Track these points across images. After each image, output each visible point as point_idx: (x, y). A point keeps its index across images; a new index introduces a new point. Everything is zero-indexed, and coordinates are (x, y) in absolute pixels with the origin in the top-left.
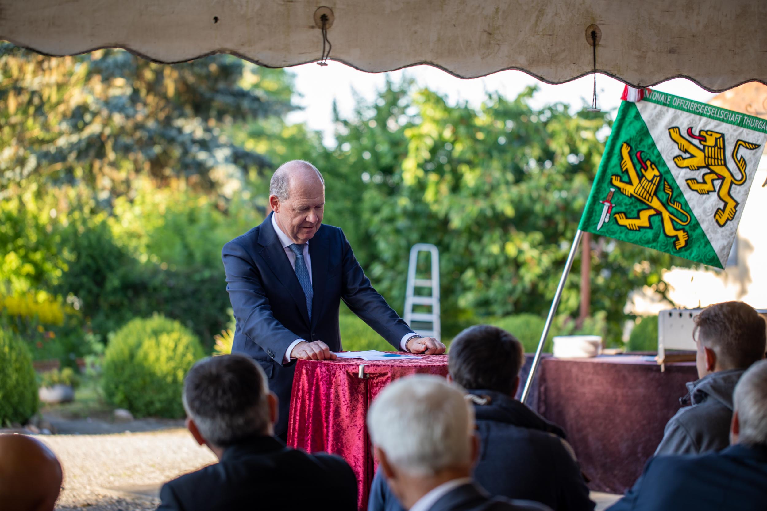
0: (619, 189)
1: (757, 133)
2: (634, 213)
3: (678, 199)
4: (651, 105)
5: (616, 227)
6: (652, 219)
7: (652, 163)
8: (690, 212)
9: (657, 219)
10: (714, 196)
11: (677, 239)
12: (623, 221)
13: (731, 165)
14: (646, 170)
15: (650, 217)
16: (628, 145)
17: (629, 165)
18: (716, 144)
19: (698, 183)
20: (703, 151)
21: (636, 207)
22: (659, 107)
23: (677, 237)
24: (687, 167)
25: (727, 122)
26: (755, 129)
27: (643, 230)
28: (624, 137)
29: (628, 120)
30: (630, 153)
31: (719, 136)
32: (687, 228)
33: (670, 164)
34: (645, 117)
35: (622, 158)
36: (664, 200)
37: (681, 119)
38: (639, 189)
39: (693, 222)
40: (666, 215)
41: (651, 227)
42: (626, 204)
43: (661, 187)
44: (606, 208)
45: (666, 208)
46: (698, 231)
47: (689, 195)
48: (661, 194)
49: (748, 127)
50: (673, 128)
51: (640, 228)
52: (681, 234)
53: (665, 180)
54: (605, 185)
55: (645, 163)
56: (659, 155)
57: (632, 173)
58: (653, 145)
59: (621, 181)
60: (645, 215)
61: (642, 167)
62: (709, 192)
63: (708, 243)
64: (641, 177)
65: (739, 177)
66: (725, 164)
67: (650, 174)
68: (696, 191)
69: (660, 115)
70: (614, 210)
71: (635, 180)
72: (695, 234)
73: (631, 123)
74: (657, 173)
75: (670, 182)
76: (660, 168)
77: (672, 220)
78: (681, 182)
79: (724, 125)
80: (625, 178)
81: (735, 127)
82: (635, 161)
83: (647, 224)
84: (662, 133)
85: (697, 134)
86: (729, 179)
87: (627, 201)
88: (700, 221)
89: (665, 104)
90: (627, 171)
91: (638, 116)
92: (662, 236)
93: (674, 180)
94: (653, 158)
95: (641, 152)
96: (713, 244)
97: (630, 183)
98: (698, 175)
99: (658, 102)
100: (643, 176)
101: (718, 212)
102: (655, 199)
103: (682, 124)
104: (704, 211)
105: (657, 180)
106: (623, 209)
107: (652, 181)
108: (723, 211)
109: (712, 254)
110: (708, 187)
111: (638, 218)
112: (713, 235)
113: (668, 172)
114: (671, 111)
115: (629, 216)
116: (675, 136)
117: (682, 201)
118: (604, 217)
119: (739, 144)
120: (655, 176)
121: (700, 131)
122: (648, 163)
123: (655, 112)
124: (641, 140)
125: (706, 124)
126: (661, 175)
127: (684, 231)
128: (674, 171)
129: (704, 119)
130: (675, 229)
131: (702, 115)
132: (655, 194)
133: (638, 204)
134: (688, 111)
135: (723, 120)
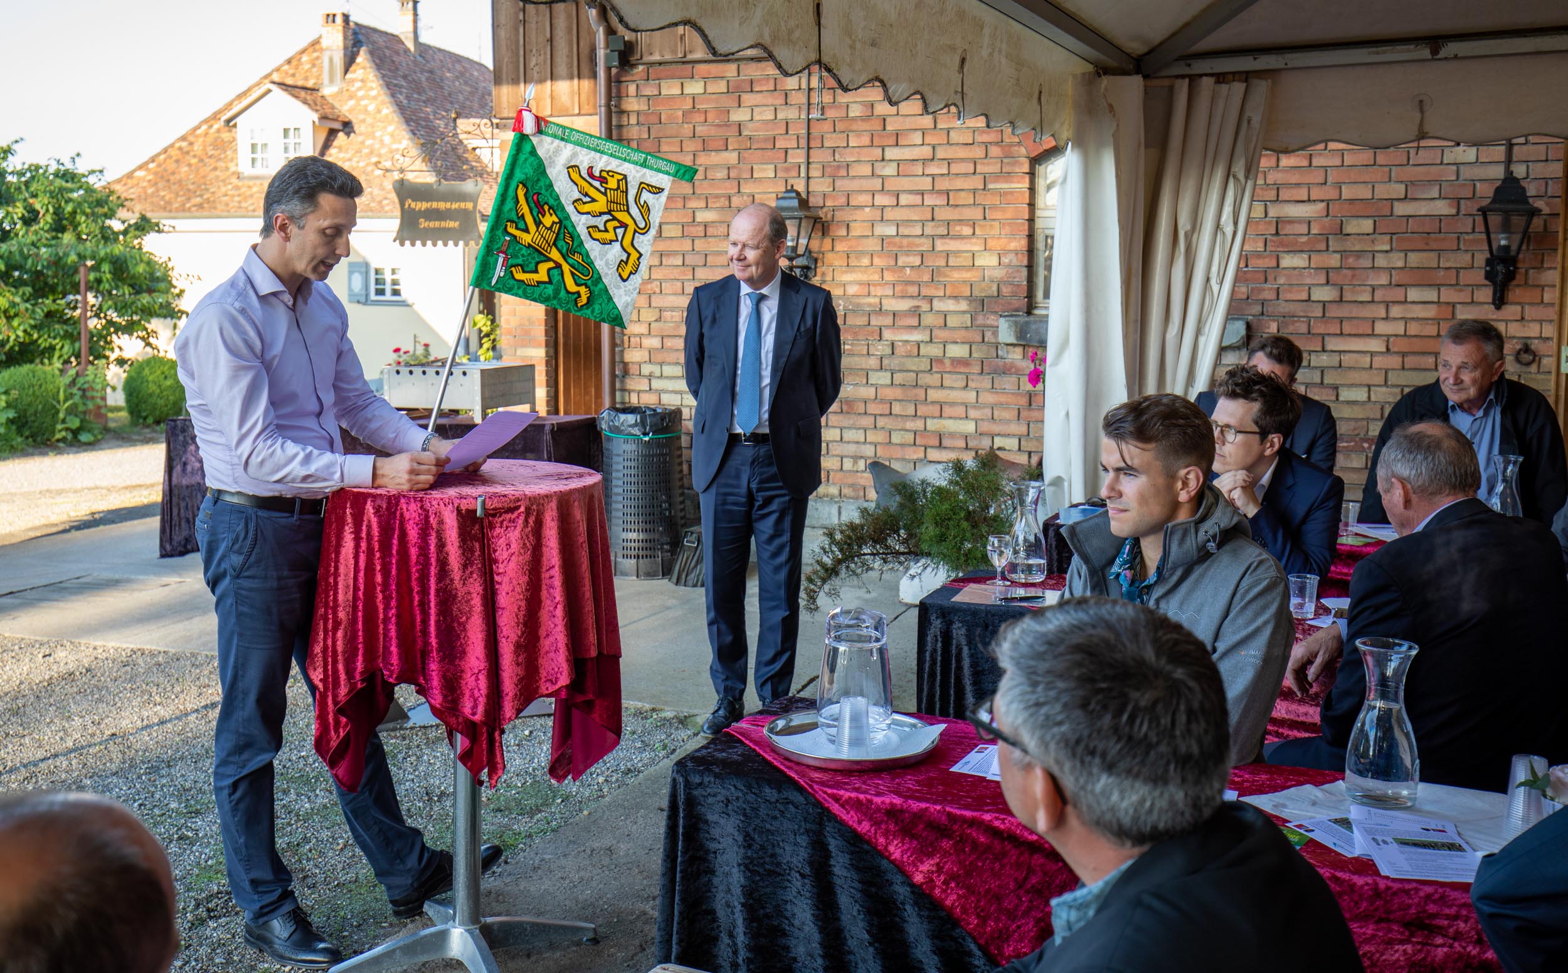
0: (515, 237)
1: (661, 175)
2: (532, 266)
3: (578, 250)
4: (549, 139)
5: (512, 282)
6: (552, 272)
7: (550, 208)
8: (591, 264)
9: (555, 272)
10: (617, 245)
11: (580, 296)
12: (520, 276)
13: (634, 211)
14: (543, 216)
15: (549, 270)
16: (524, 185)
17: (525, 210)
18: (619, 187)
19: (600, 231)
20: (605, 194)
21: (533, 258)
22: (557, 142)
23: (578, 293)
24: (588, 213)
25: (629, 161)
26: (659, 171)
27: (542, 286)
28: (519, 175)
29: (522, 157)
30: (525, 195)
31: (621, 177)
32: (589, 283)
33: (570, 209)
34: (541, 152)
35: (517, 202)
36: (564, 251)
37: (581, 157)
38: (538, 239)
39: (595, 276)
40: (566, 268)
41: (550, 282)
42: (523, 256)
43: (561, 236)
44: (501, 260)
45: (566, 260)
46: (600, 286)
47: (590, 246)
48: (560, 243)
49: (651, 168)
50: (572, 167)
51: (539, 282)
52: (583, 290)
53: (565, 228)
54: (499, 233)
55: (542, 207)
56: (558, 198)
57: (529, 219)
58: (551, 185)
59: (517, 228)
60: (543, 268)
61: (539, 212)
62: (611, 241)
63: (610, 299)
64: (538, 223)
65: (642, 225)
66: (628, 211)
67: (548, 220)
68: (598, 240)
69: (557, 151)
70: (510, 262)
71: (532, 227)
72: (596, 290)
73: (526, 159)
74: (557, 220)
75: (571, 230)
76: (558, 213)
77: (573, 274)
78: (582, 230)
79: (627, 164)
80: (521, 225)
81: (638, 168)
82: (533, 205)
83: (546, 279)
84: (559, 172)
85: (597, 174)
86: (631, 227)
87: (524, 251)
88: (602, 275)
89: (562, 139)
90: (523, 215)
91: (533, 152)
92: (563, 293)
93: (574, 227)
94: (552, 202)
95: (539, 194)
96: (615, 300)
97: (527, 230)
98: (600, 222)
99: (555, 136)
100: (541, 222)
101: (622, 264)
102: (554, 249)
103: (582, 162)
104: (607, 264)
105: (556, 228)
106: (520, 261)
107: (550, 228)
108: (626, 263)
109: (616, 312)
110: (610, 236)
111: (536, 271)
112: (615, 291)
113: (568, 218)
114: (570, 147)
115: (526, 269)
116: (575, 176)
117: (583, 252)
118: (499, 271)
119: (643, 187)
120: (554, 223)
121: (601, 171)
122: (546, 208)
123: (552, 148)
124: (538, 180)
125: (608, 164)
126: (560, 222)
127: (587, 287)
128: (574, 217)
129: (605, 158)
130: (578, 285)
131: (602, 152)
132: (555, 244)
133: (536, 255)
134: (588, 147)
135: (625, 160)
